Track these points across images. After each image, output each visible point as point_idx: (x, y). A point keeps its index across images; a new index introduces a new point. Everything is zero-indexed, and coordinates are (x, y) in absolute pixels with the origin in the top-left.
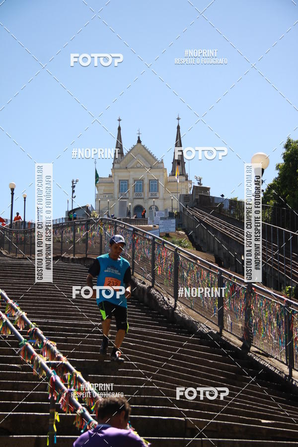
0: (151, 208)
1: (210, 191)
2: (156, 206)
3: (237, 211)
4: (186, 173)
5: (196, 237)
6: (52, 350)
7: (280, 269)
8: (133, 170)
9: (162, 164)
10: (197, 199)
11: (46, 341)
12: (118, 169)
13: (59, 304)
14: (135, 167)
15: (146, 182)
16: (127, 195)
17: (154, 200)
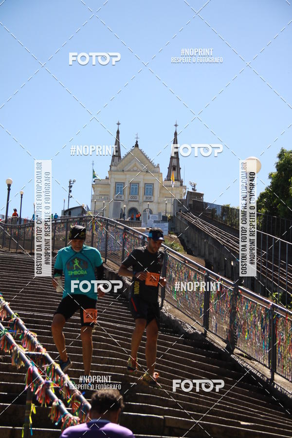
0: (145, 211)
2: (150, 209)
3: (229, 217)
4: (181, 178)
5: (188, 241)
6: (32, 341)
7: (268, 275)
8: (129, 173)
9: (158, 169)
10: (190, 205)
11: (27, 332)
12: (115, 171)
13: (47, 298)
14: (132, 170)
15: (142, 185)
17: (148, 203)
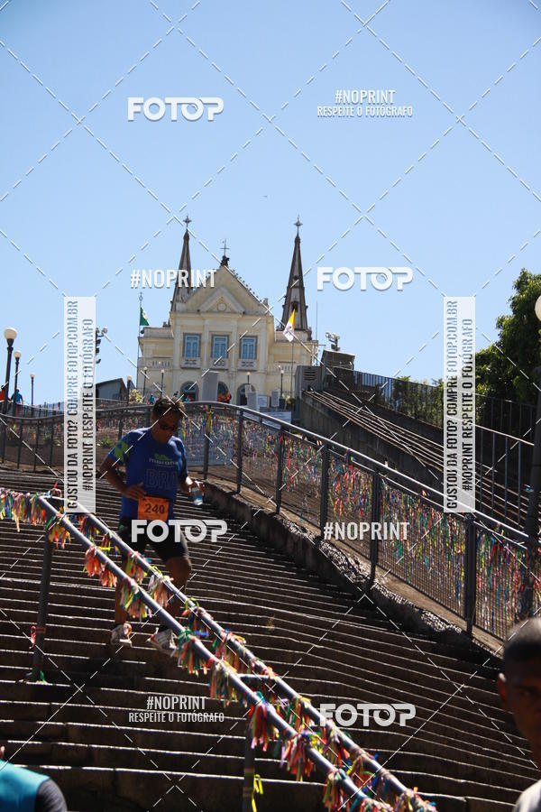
0: (241, 388)
1: (355, 363)
2: (252, 386)
8: (209, 315)
9: (265, 308)
10: (329, 377)
12: (183, 312)
14: (215, 310)
16: (198, 362)
17: (248, 373)
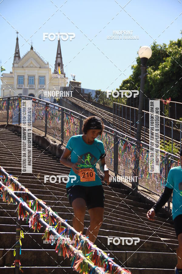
1: (81, 85)
4: (64, 72)
6: (15, 183)
8: (27, 68)
9: (48, 65)
11: (10, 177)
14: (29, 66)
16: (23, 86)
17: (42, 90)
